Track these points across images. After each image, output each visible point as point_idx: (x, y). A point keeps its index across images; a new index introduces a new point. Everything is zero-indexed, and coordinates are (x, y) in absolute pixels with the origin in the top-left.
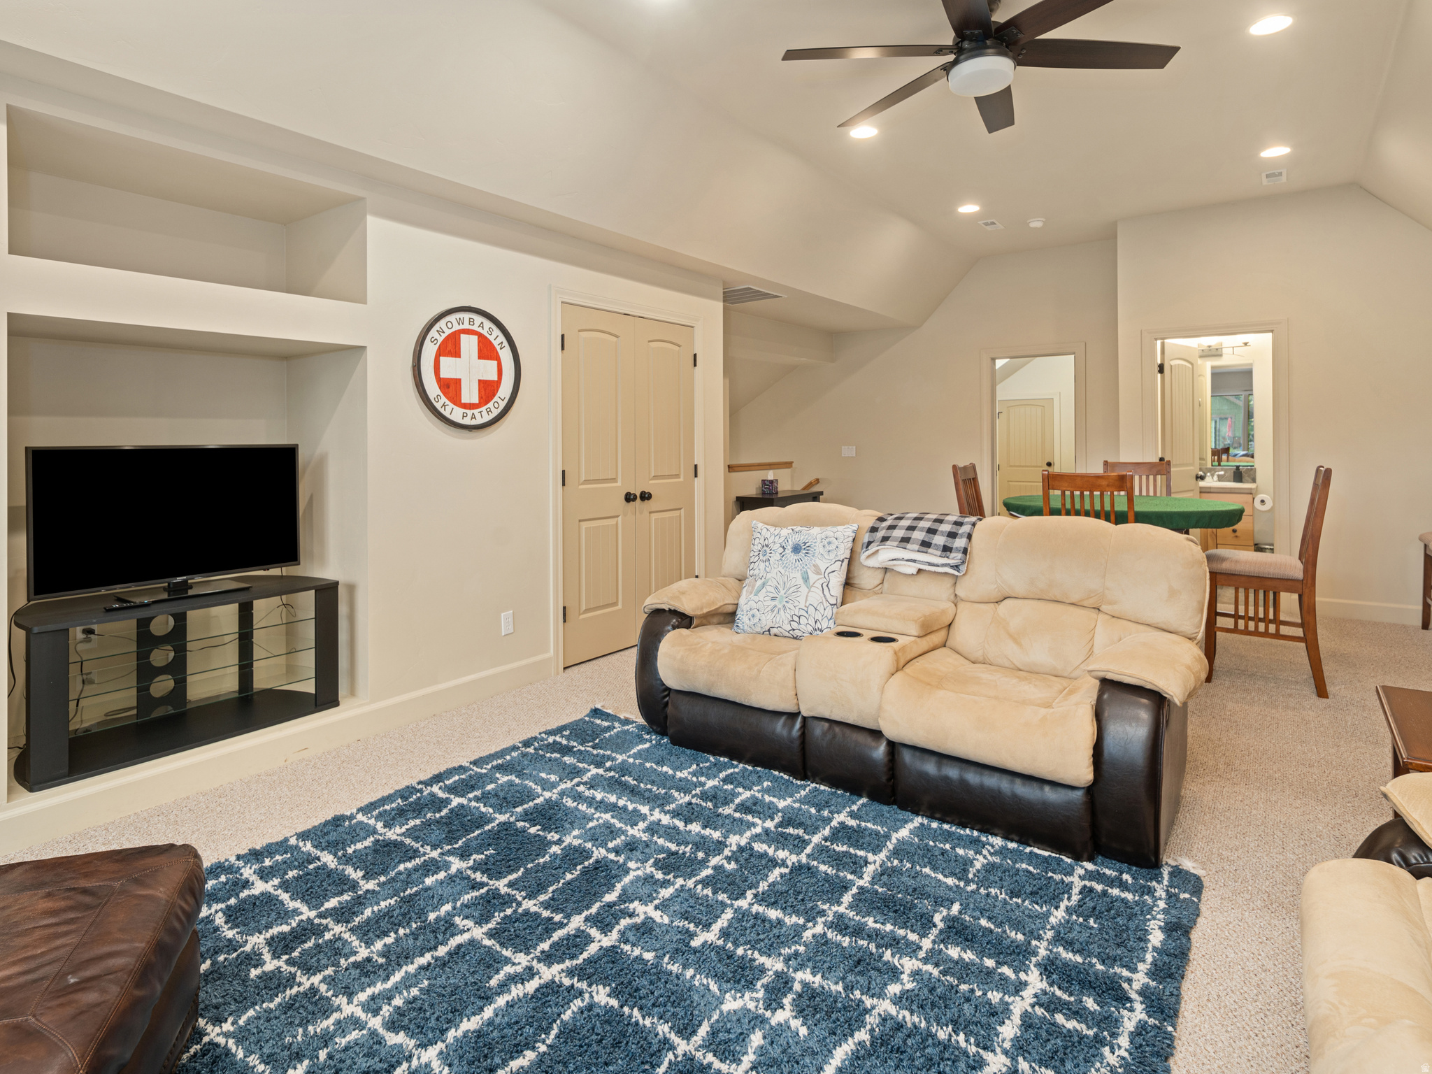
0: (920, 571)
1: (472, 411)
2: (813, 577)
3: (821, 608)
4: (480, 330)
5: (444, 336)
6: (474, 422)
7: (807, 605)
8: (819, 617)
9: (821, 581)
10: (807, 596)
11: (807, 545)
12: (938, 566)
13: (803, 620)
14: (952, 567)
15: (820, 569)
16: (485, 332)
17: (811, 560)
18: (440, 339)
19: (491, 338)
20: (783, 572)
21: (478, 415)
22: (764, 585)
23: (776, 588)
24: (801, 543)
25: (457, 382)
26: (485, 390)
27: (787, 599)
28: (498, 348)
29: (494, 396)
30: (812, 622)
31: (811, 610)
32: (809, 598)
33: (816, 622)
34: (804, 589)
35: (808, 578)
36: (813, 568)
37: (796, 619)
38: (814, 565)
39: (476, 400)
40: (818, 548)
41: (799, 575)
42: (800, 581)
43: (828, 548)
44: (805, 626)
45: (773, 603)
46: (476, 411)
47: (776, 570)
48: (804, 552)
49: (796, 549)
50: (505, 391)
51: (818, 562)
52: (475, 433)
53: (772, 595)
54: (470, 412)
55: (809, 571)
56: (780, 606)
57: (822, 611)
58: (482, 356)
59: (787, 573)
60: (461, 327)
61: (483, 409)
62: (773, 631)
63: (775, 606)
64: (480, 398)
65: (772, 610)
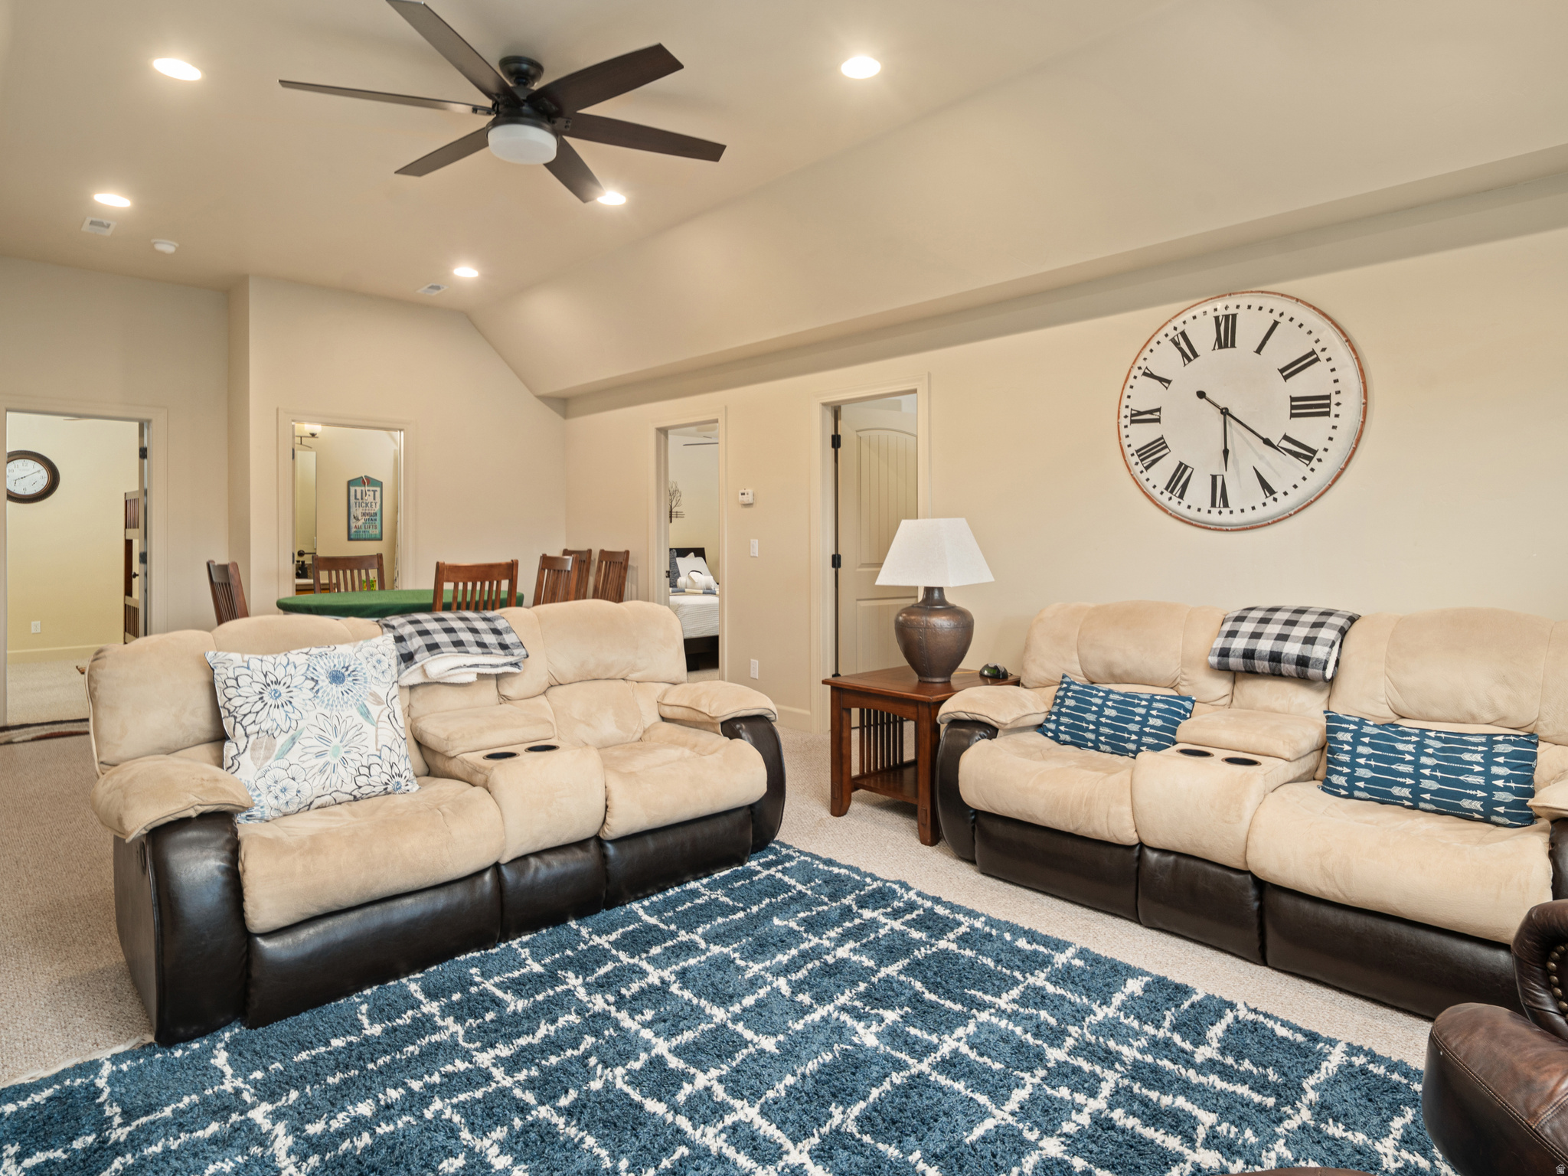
0: (480, 676)
2: (375, 710)
3: (395, 747)
7: (379, 747)
8: (394, 759)
9: (386, 713)
10: (377, 736)
11: (350, 669)
12: (497, 666)
13: (375, 770)
14: (512, 664)
15: (380, 698)
17: (365, 687)
20: (327, 712)
22: (293, 740)
23: (321, 737)
24: (339, 668)
27: (347, 749)
30: (386, 768)
31: (385, 752)
32: (379, 738)
33: (392, 767)
34: (368, 728)
35: (369, 712)
36: (371, 698)
37: (364, 771)
38: (371, 694)
40: (368, 670)
41: (354, 711)
42: (359, 719)
43: (380, 668)
44: (379, 777)
45: (321, 761)
47: (313, 714)
48: (350, 679)
49: (336, 678)
51: (375, 689)
53: (316, 750)
55: (366, 703)
56: (336, 761)
57: (397, 750)
59: (335, 713)
62: (318, 802)
63: (327, 764)
65: (322, 771)
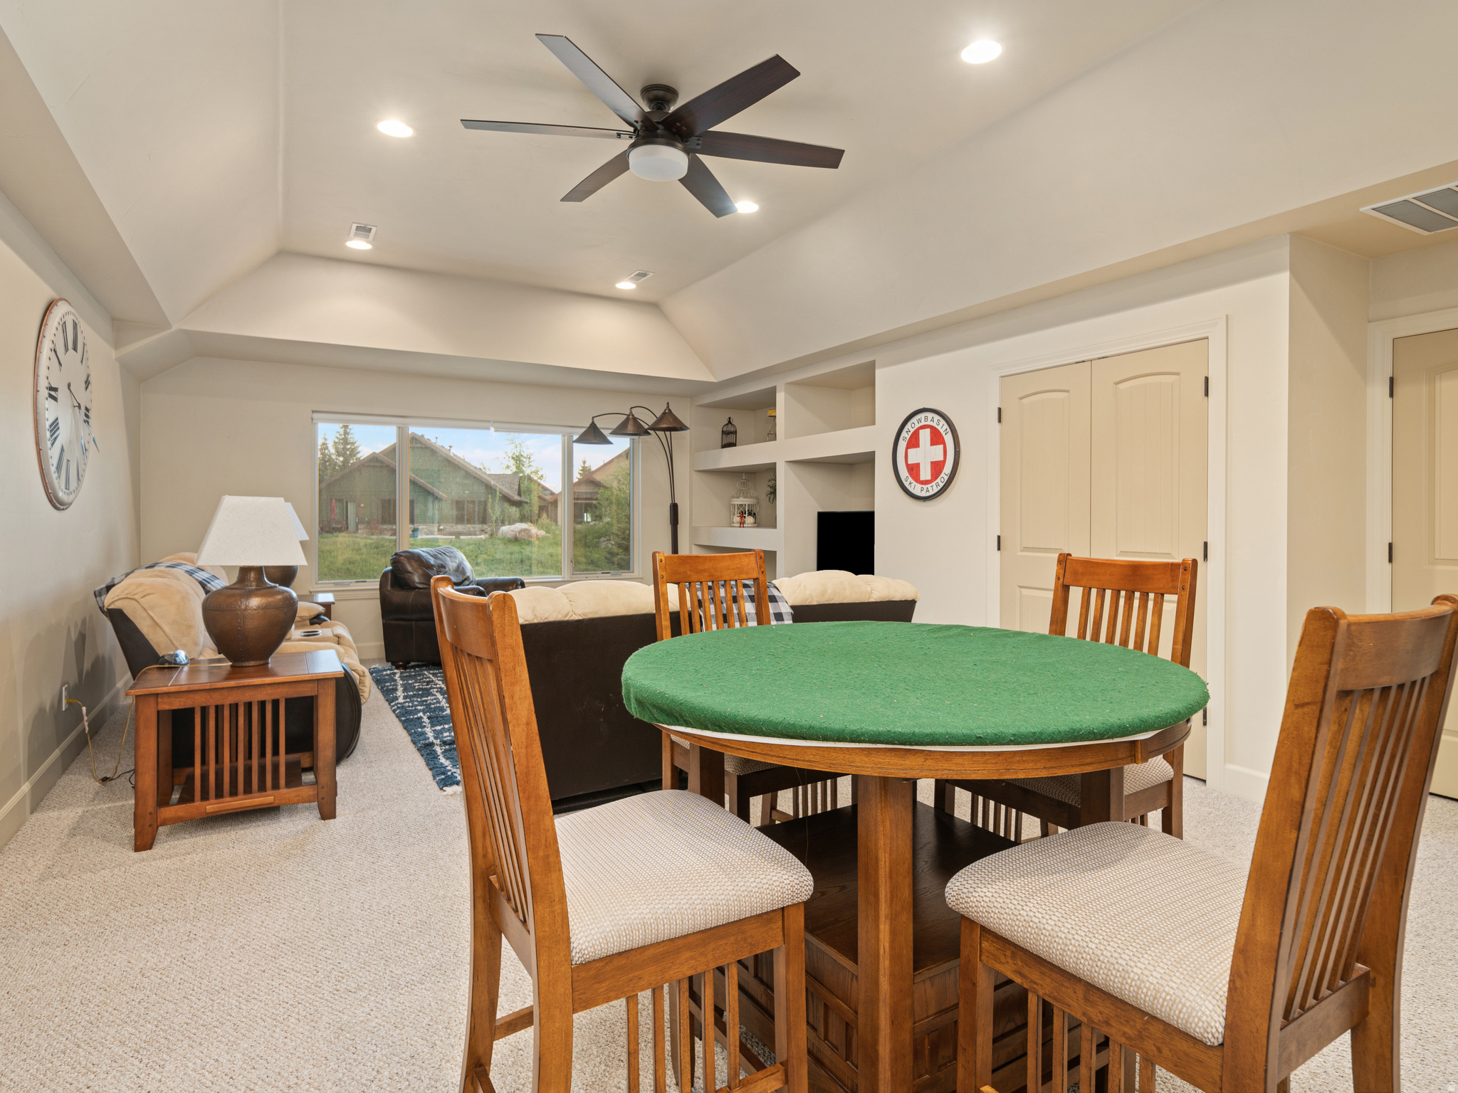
1: (927, 486)
4: (931, 424)
5: (910, 434)
6: (928, 494)
16: (934, 424)
18: (908, 437)
19: (939, 428)
21: (930, 489)
25: (918, 465)
26: (935, 469)
28: (943, 434)
29: (941, 473)
39: (929, 478)
46: (929, 486)
50: (948, 469)
52: (928, 503)
54: (925, 487)
58: (933, 443)
60: (921, 424)
61: (934, 484)
64: (932, 475)
